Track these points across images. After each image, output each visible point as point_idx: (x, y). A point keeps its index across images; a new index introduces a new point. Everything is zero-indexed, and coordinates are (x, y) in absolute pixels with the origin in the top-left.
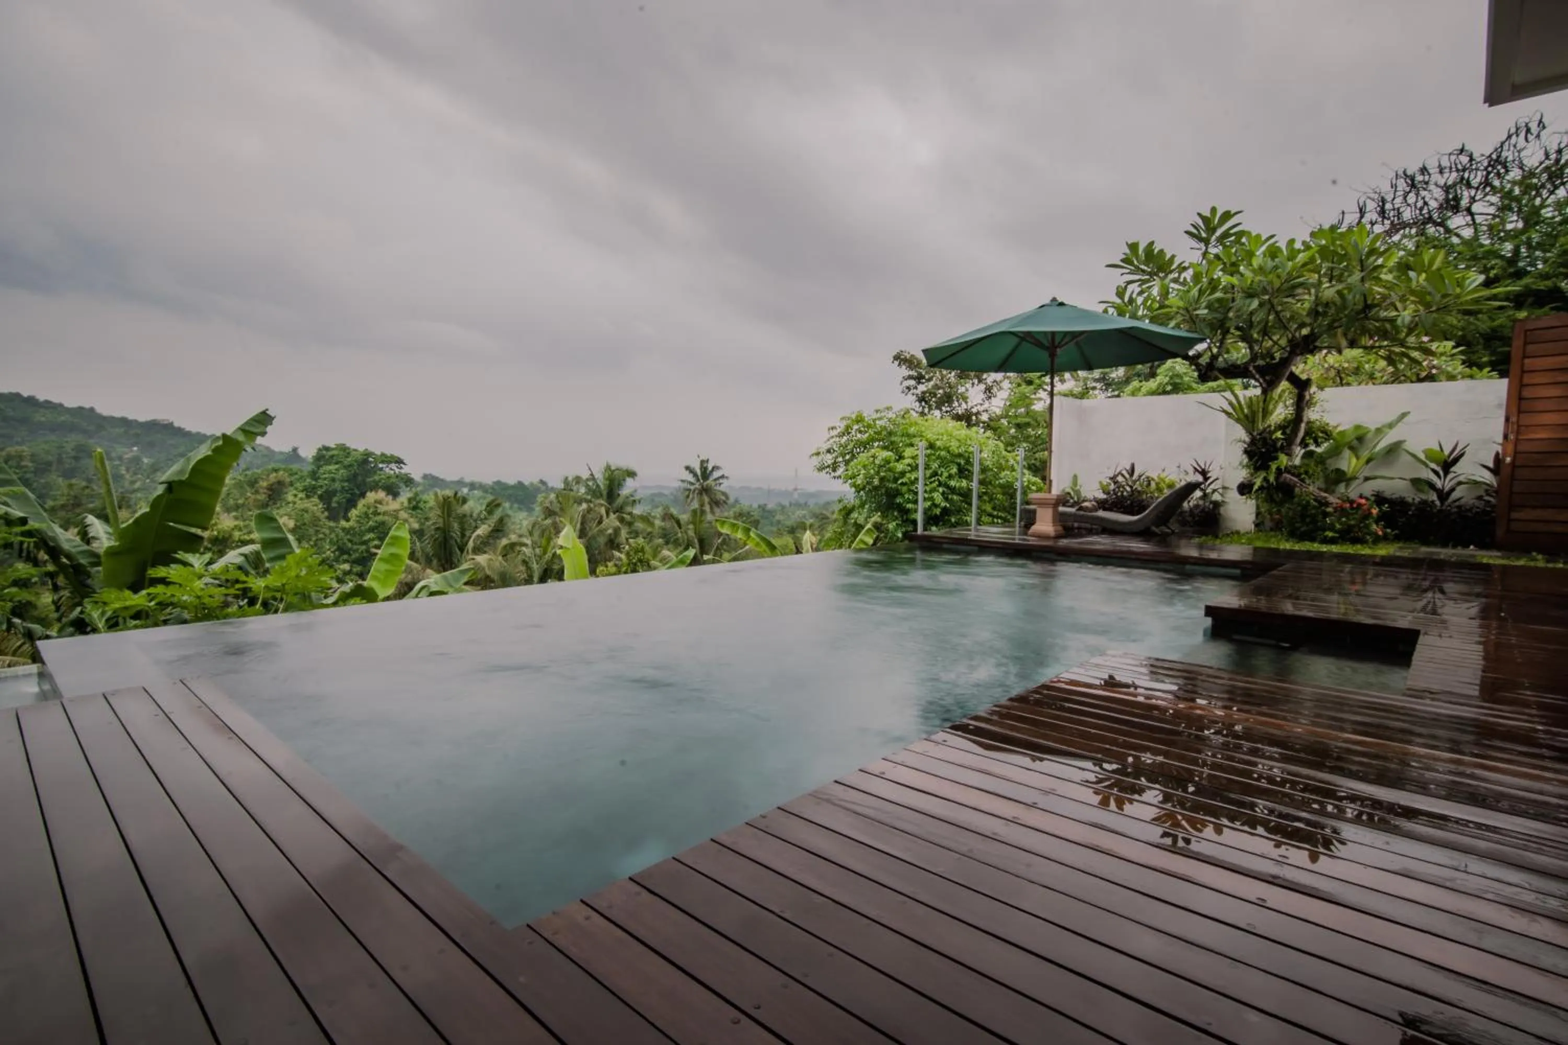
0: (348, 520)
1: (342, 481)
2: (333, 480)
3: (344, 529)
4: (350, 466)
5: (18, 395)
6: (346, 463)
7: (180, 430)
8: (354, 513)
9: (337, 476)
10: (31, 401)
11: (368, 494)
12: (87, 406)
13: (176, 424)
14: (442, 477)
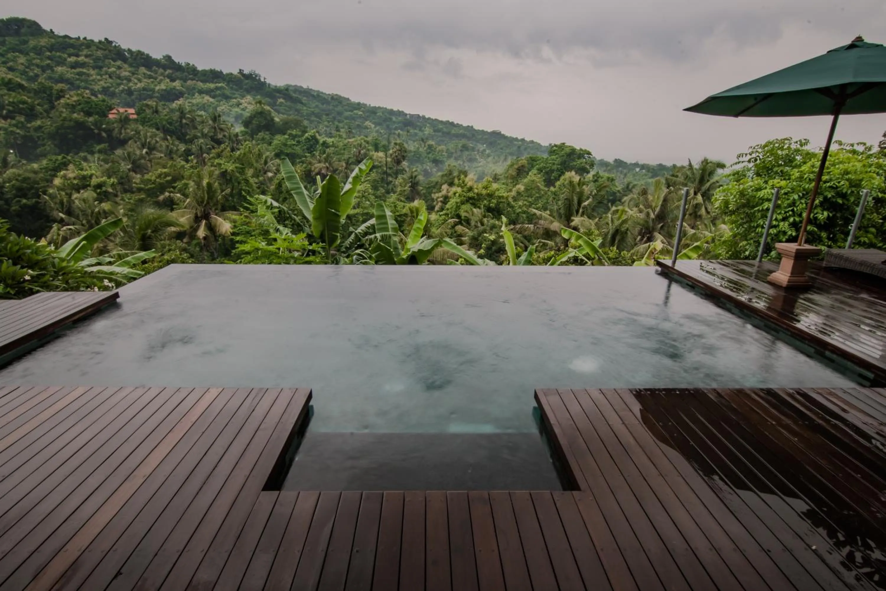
0: (555, 187)
1: (558, 165)
2: (554, 164)
3: (552, 192)
4: (563, 156)
5: (448, 121)
6: (561, 155)
7: (503, 135)
8: (558, 183)
9: (556, 162)
10: (452, 124)
11: (566, 173)
12: (470, 125)
13: (502, 133)
14: (625, 161)
